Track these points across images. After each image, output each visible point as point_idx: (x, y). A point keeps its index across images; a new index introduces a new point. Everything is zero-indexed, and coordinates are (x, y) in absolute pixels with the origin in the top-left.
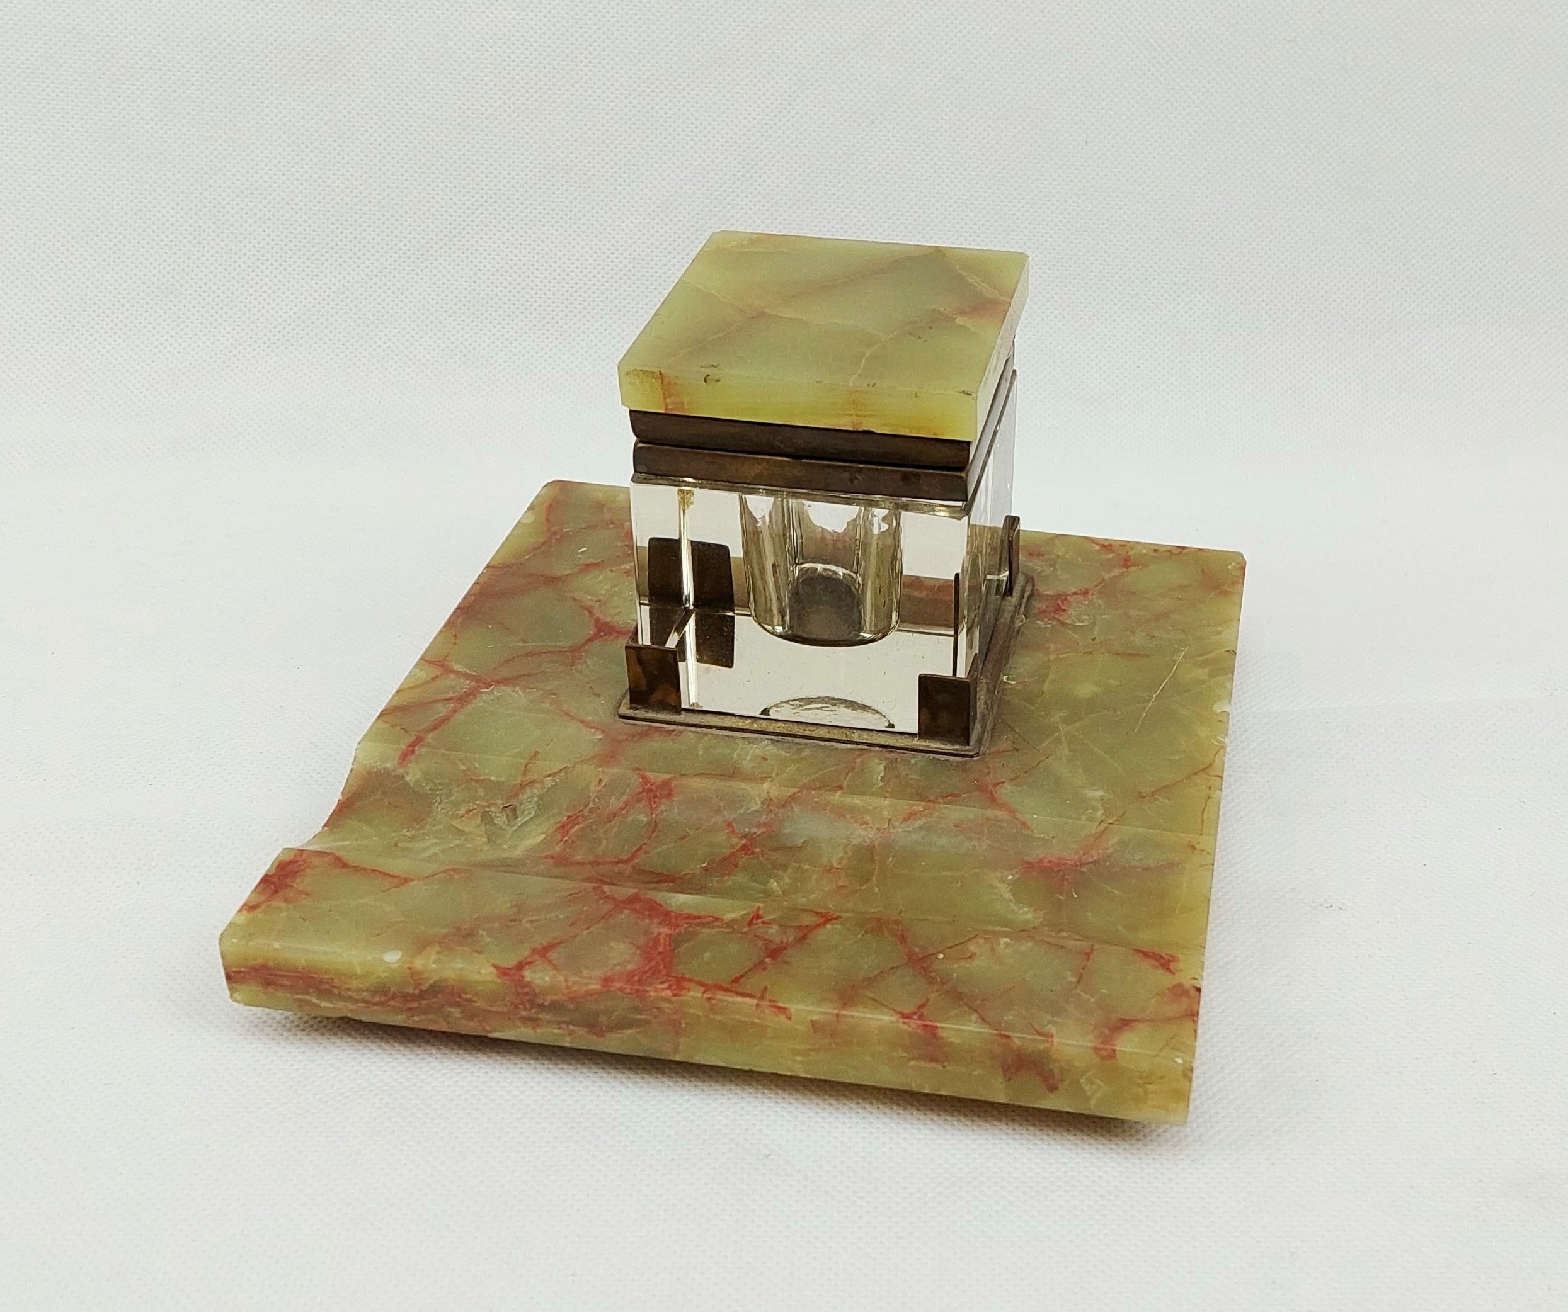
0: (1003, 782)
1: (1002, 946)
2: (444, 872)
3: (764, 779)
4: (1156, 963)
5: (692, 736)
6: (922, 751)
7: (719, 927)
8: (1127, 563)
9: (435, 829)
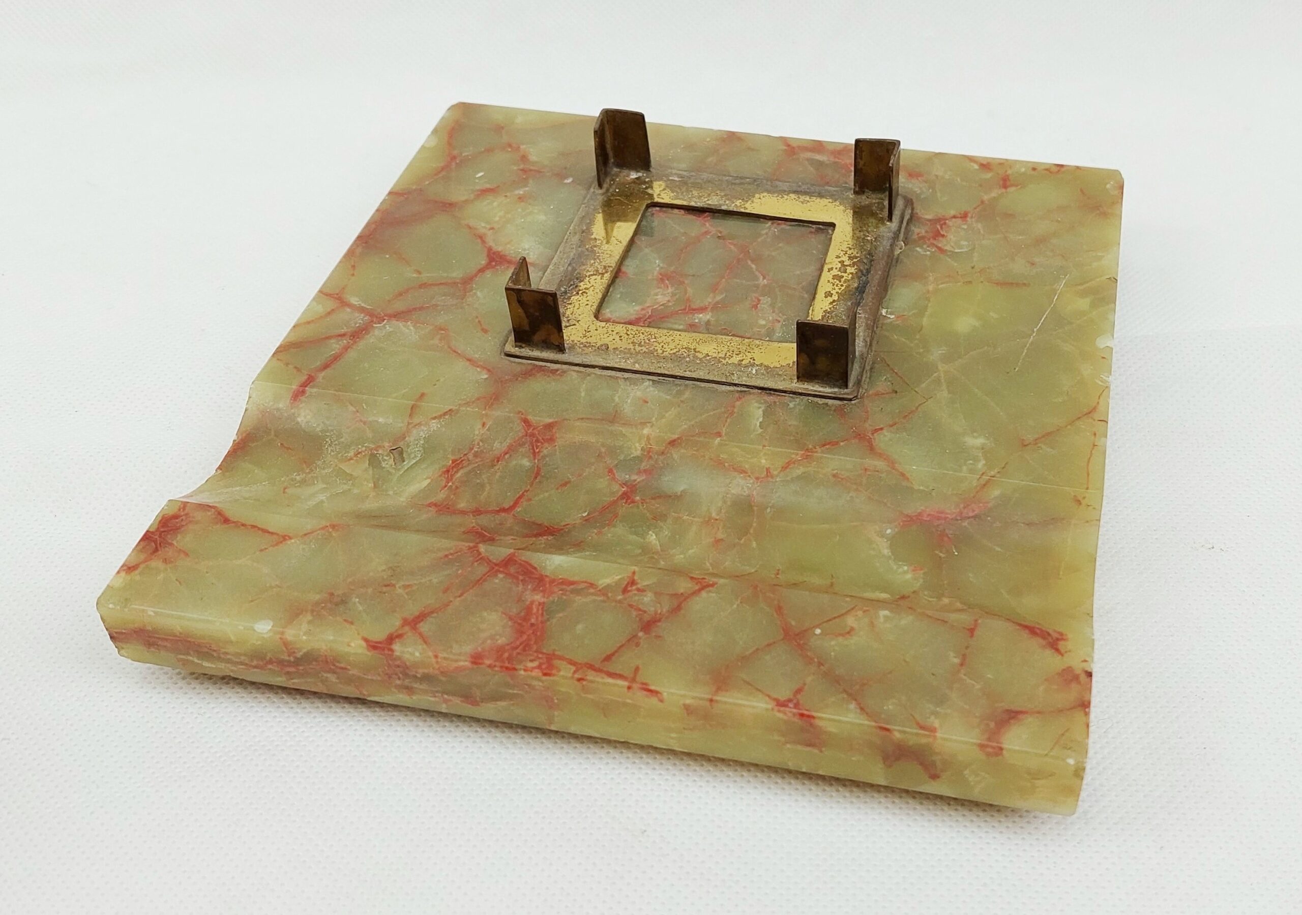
0: (882, 429)
1: (882, 620)
2: (323, 528)
3: (643, 424)
4: (1044, 642)
5: (574, 374)
6: (801, 394)
7: (592, 594)
8: (1005, 182)
9: (324, 472)
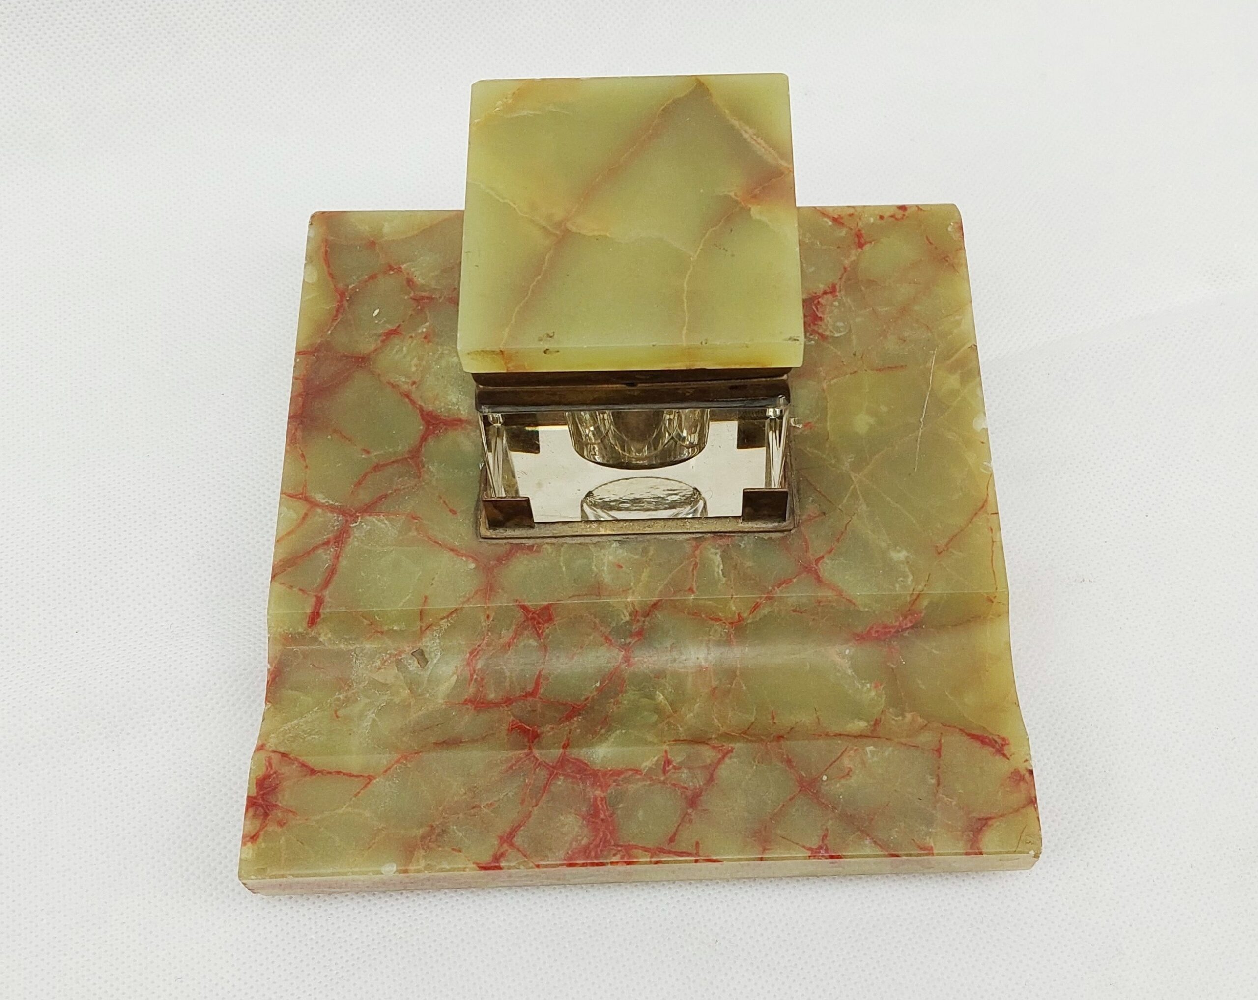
0: (823, 557)
1: (869, 755)
2: (398, 761)
3: (625, 591)
4: (993, 750)
5: (549, 547)
6: (748, 532)
7: (638, 780)
8: (860, 240)
9: (361, 686)
